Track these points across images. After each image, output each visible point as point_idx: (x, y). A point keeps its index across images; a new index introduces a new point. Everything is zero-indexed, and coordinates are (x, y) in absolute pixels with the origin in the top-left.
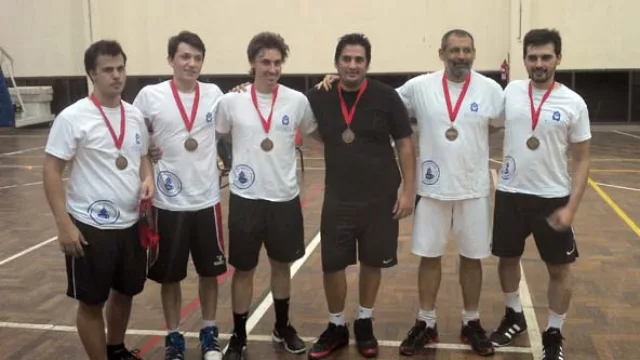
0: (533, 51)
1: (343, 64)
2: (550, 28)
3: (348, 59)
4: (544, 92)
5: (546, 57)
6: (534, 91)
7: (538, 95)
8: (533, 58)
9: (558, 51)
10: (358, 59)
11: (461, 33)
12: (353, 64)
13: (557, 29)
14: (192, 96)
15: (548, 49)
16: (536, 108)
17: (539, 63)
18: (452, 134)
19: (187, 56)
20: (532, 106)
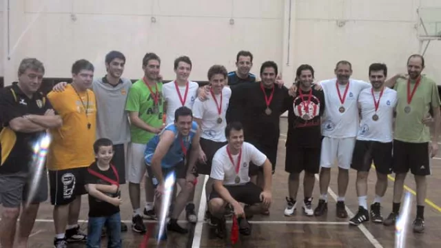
0: (374, 73)
1: (264, 76)
2: (382, 63)
3: (266, 74)
4: (380, 92)
5: (379, 77)
6: (374, 92)
7: (377, 94)
8: (374, 77)
9: (385, 74)
10: (271, 74)
11: (345, 63)
12: (269, 77)
13: (385, 63)
14: (185, 88)
15: (381, 73)
16: (377, 100)
17: (377, 79)
18: (342, 110)
19: (182, 68)
20: (375, 100)
